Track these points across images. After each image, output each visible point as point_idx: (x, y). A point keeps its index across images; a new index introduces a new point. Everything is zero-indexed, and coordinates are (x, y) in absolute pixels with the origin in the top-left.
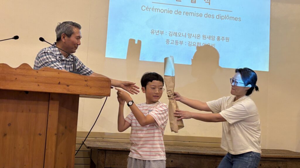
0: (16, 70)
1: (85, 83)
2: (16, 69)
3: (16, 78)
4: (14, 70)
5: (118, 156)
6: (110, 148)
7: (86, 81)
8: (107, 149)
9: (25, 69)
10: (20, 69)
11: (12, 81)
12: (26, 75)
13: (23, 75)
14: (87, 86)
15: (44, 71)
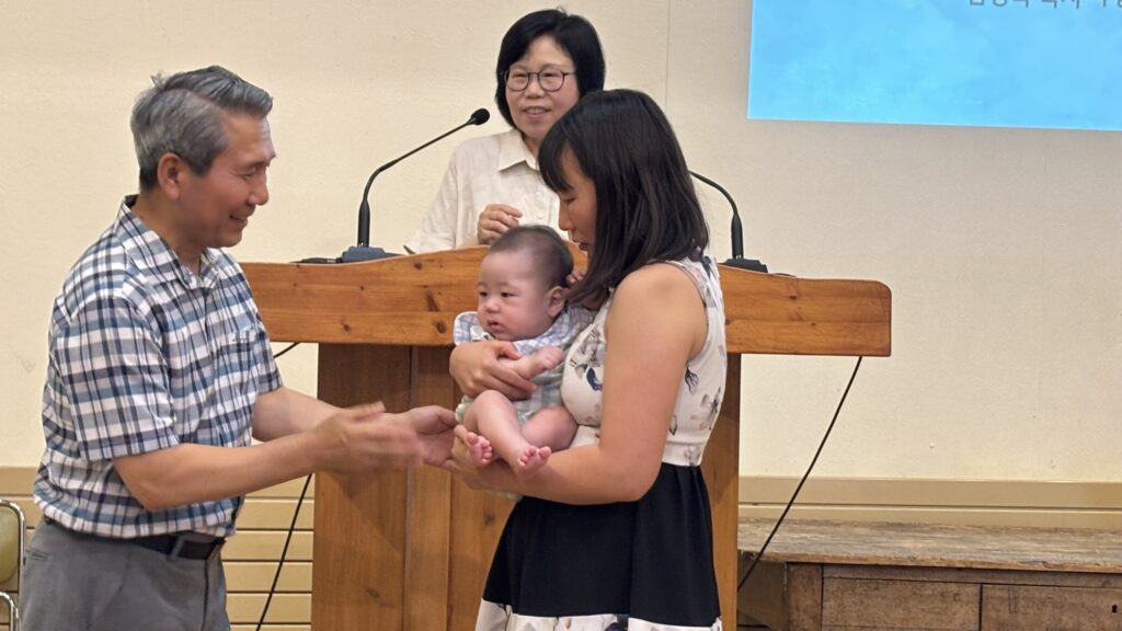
1: (792, 306)
5: (876, 589)
6: (842, 558)
7: (793, 298)
8: (828, 561)
14: (801, 319)
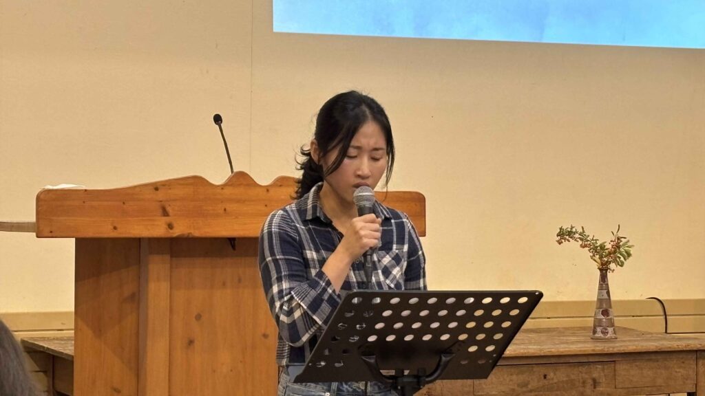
0: (222, 189)
2: (223, 187)
3: (225, 210)
4: (219, 191)
9: (240, 185)
10: (231, 185)
11: (217, 216)
12: (244, 201)
13: (238, 201)
15: (281, 186)
